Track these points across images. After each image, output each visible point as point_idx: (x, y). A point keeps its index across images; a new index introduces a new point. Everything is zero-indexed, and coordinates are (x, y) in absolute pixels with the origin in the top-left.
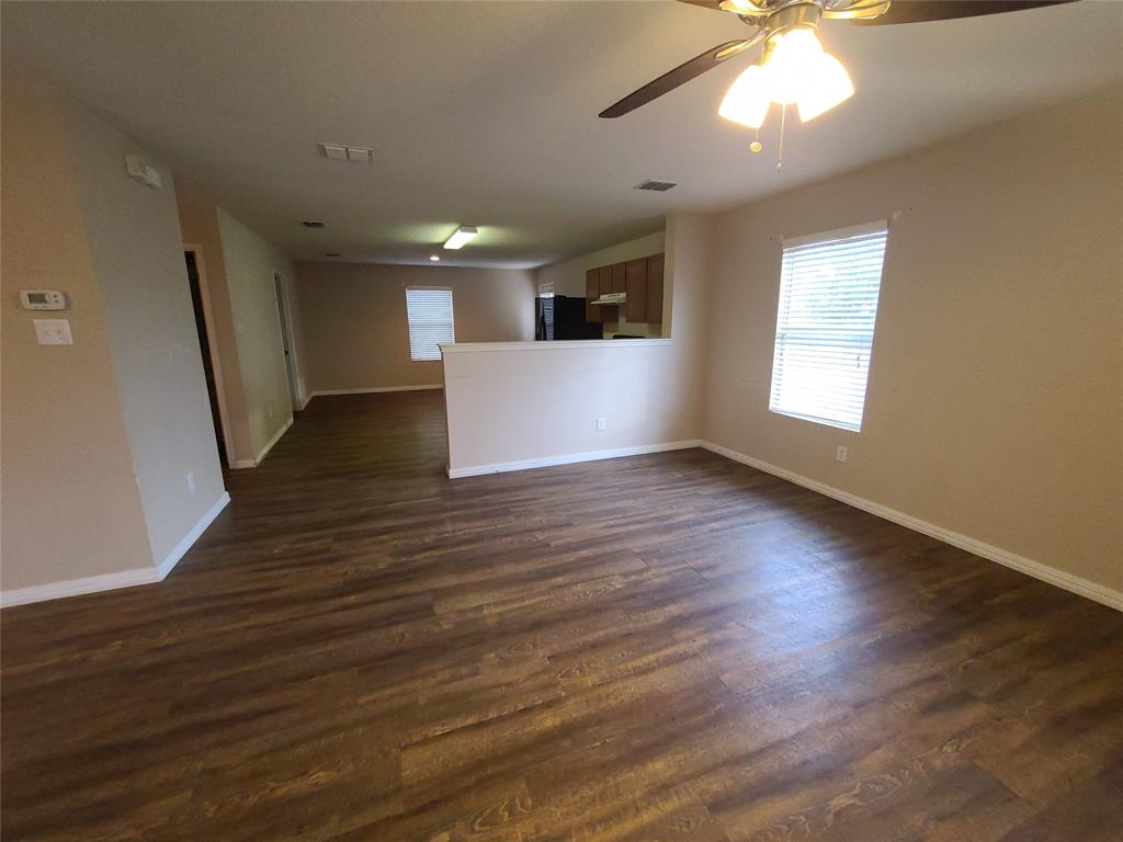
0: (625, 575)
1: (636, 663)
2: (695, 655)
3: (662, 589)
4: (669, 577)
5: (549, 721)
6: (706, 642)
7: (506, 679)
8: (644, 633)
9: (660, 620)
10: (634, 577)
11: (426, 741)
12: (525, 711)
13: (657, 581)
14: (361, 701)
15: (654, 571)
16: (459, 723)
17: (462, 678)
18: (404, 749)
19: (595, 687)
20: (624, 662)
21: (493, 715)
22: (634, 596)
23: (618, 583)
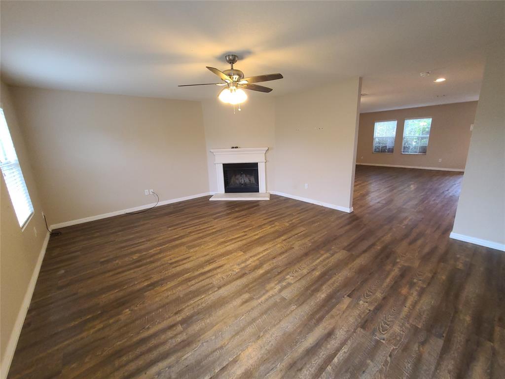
0: (289, 284)
1: (268, 252)
2: (251, 257)
3: (269, 280)
4: (267, 288)
6: (247, 262)
8: (269, 260)
9: (265, 266)
10: (284, 284)
13: (272, 285)
15: (276, 290)
19: (277, 244)
20: (272, 251)
22: (279, 273)
23: (290, 278)
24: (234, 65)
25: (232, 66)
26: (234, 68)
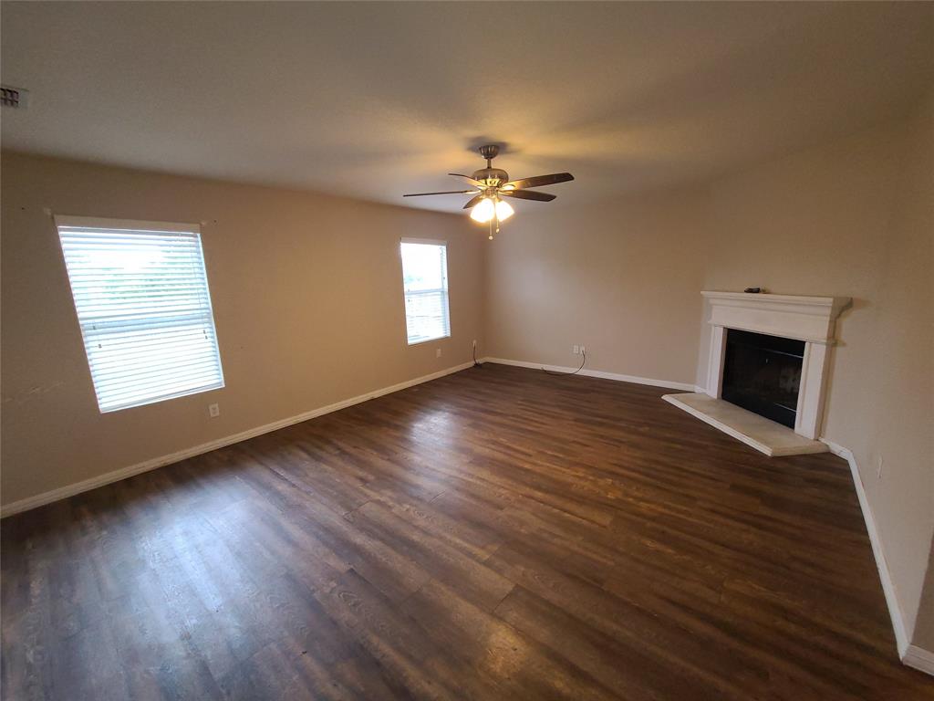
5: (539, 494)
7: (533, 517)
11: (593, 522)
12: (542, 502)
14: (612, 563)
16: (573, 518)
17: (550, 533)
18: (605, 527)
21: (556, 511)
24: (492, 160)
25: (489, 163)
26: (493, 167)
